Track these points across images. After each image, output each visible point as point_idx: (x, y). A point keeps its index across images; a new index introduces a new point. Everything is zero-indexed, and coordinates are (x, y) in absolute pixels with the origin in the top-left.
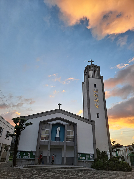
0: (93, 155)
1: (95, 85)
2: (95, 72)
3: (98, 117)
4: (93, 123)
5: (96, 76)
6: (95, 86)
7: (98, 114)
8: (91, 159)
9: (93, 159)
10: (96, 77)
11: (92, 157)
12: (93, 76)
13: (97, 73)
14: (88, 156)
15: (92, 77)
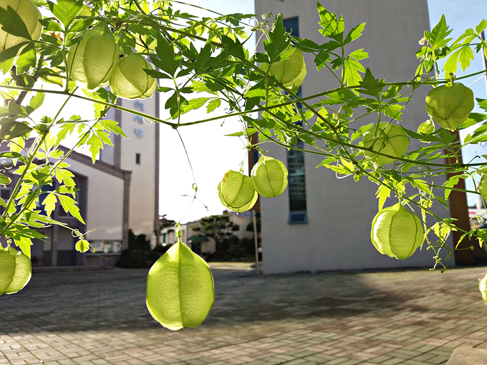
3: (138, 161)
4: (127, 176)
7: (138, 156)
14: (109, 247)
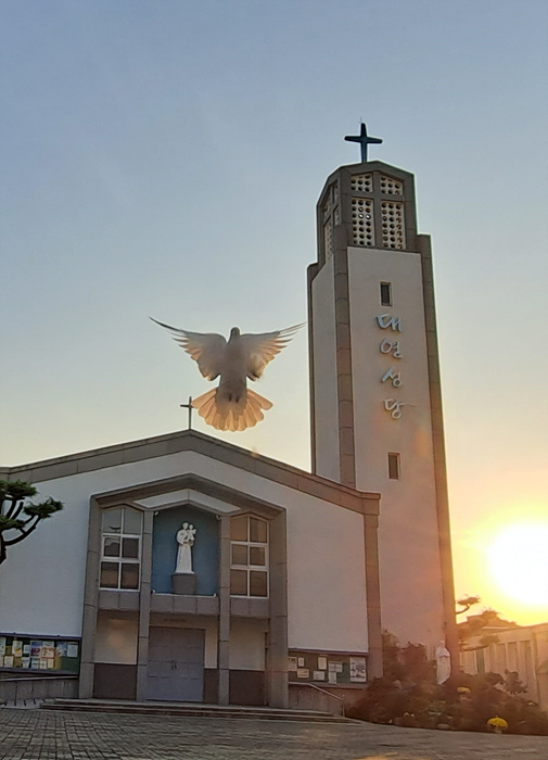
0: (363, 661)
1: (385, 288)
2: (388, 209)
3: (394, 473)
5: (389, 235)
6: (386, 299)
7: (393, 459)
8: (356, 680)
9: (365, 680)
10: (390, 242)
11: (359, 668)
12: (372, 234)
13: (395, 216)
14: (338, 667)
15: (366, 240)
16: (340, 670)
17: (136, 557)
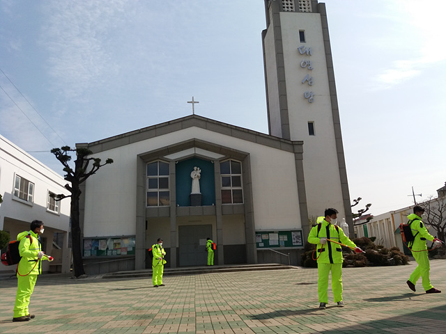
0: (299, 234)
1: (302, 34)
3: (311, 132)
4: (297, 148)
5: (303, 6)
6: (302, 38)
8: (296, 244)
9: (301, 244)
11: (297, 237)
12: (293, 6)
14: (285, 238)
15: (290, 9)
16: (286, 240)
17: (167, 187)
